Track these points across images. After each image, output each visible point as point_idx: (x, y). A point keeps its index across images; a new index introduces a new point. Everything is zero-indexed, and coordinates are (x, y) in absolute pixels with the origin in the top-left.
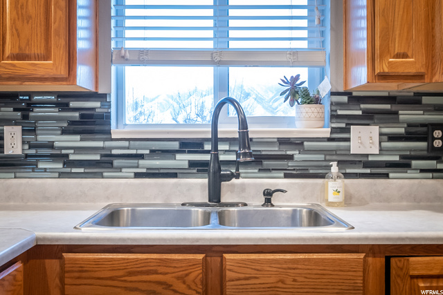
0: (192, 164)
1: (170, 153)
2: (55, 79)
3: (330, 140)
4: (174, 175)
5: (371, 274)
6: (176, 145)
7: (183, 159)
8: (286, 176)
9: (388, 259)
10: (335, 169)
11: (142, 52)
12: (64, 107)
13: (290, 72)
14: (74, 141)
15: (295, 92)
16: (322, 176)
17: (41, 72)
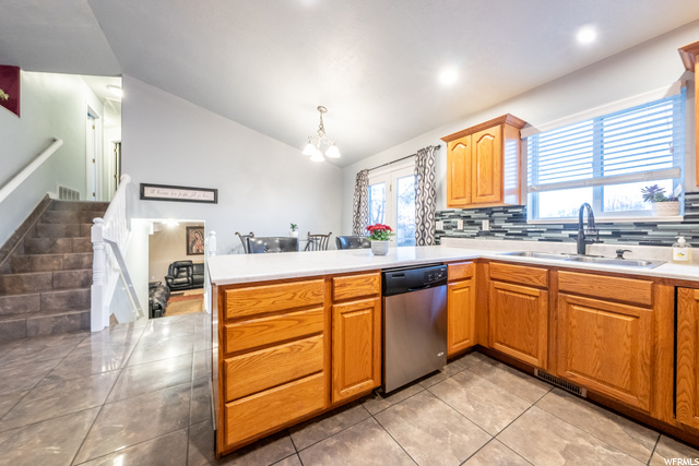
0: (571, 236)
1: (559, 230)
2: (496, 202)
3: (682, 223)
4: (561, 241)
5: (661, 294)
6: (562, 227)
7: (566, 234)
8: (641, 244)
9: (676, 288)
10: (681, 240)
11: (546, 185)
12: (506, 212)
13: (651, 184)
14: (511, 225)
15: (654, 195)
16: (670, 245)
17: (490, 200)
